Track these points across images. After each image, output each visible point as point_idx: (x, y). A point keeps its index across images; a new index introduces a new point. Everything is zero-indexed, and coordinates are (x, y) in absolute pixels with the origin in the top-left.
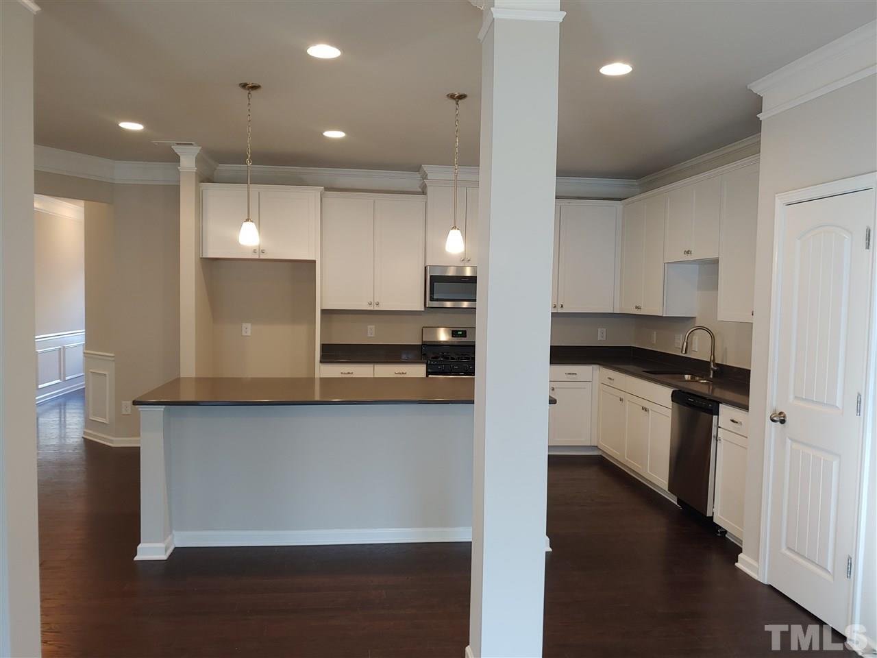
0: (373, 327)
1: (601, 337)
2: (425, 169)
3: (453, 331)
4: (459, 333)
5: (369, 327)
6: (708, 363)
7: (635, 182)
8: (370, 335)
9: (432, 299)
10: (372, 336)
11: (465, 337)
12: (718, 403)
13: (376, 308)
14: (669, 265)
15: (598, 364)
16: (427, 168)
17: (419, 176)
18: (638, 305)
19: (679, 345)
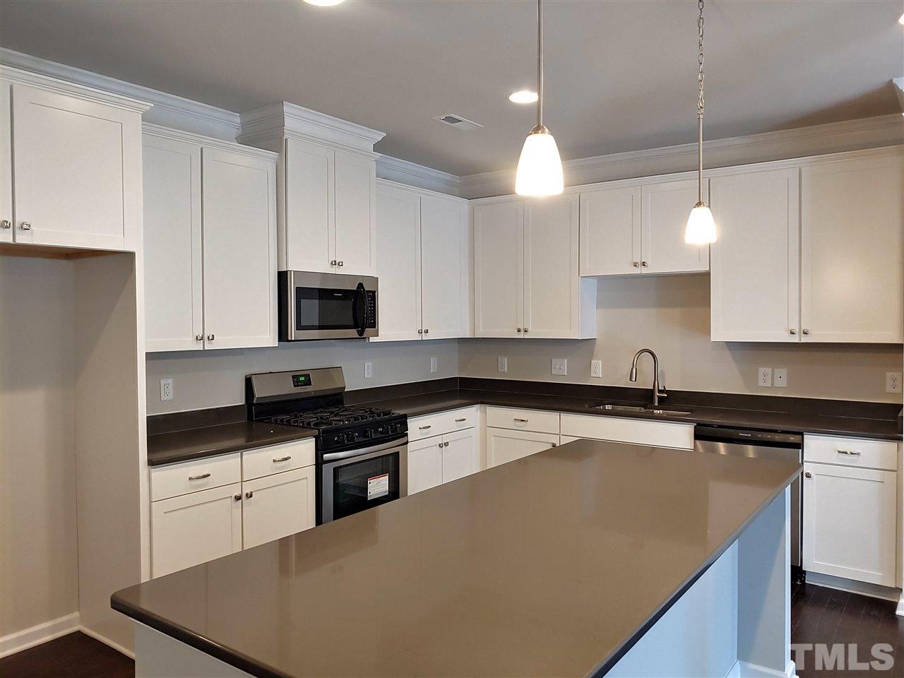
1: (433, 370)
2: (284, 110)
3: (295, 377)
4: (301, 379)
8: (164, 398)
9: (299, 326)
10: (169, 399)
11: (308, 384)
12: (802, 434)
13: (208, 347)
14: (585, 279)
15: (482, 403)
16: (289, 109)
17: (238, 120)
18: (522, 328)
19: (561, 372)
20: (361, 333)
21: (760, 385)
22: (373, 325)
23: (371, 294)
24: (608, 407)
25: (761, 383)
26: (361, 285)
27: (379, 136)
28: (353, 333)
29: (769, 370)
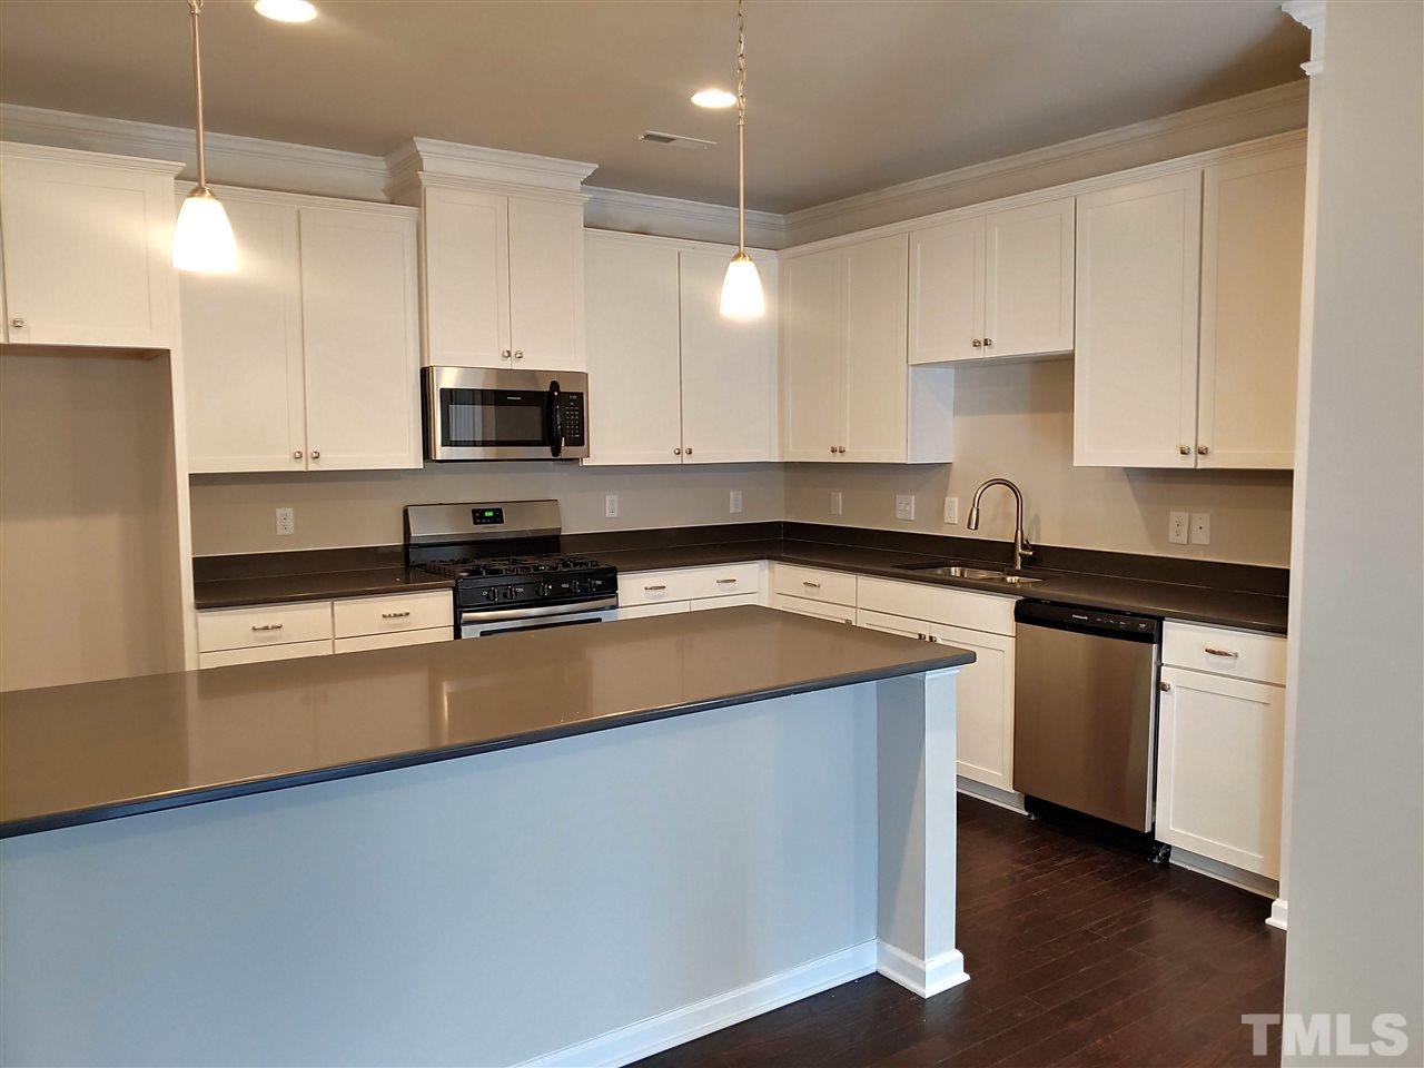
0: (289, 511)
1: (735, 509)
2: (419, 148)
3: (474, 512)
4: (487, 514)
5: (279, 512)
6: (1013, 546)
7: (780, 219)
8: (280, 531)
9: (447, 442)
10: (288, 533)
11: (502, 522)
12: (1160, 620)
13: (313, 467)
14: (917, 368)
15: (768, 558)
16: (423, 146)
17: (383, 165)
18: (837, 447)
19: (907, 515)
20: (556, 451)
21: (1171, 540)
22: (579, 439)
23: (575, 397)
24: (955, 571)
25: (1173, 537)
26: (555, 385)
27: (589, 169)
28: (546, 452)
29: (1184, 517)
